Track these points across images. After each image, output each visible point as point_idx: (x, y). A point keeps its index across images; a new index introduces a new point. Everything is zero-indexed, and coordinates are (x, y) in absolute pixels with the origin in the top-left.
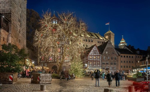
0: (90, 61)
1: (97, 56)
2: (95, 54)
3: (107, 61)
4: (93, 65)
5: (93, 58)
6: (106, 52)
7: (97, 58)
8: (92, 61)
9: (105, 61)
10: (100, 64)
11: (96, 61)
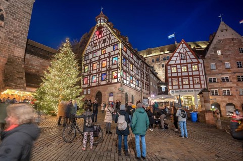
1: (189, 65)
2: (185, 61)
4: (181, 87)
5: (179, 70)
6: (216, 52)
8: (178, 77)
9: (214, 74)
10: (200, 84)
11: (189, 76)
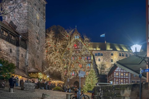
0: (116, 78)
1: (125, 73)
2: (123, 71)
3: (138, 80)
7: (124, 76)
8: (119, 78)
9: (135, 79)
10: (128, 83)
11: (124, 78)
